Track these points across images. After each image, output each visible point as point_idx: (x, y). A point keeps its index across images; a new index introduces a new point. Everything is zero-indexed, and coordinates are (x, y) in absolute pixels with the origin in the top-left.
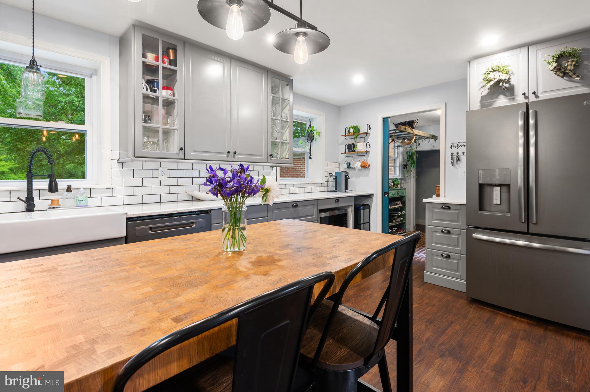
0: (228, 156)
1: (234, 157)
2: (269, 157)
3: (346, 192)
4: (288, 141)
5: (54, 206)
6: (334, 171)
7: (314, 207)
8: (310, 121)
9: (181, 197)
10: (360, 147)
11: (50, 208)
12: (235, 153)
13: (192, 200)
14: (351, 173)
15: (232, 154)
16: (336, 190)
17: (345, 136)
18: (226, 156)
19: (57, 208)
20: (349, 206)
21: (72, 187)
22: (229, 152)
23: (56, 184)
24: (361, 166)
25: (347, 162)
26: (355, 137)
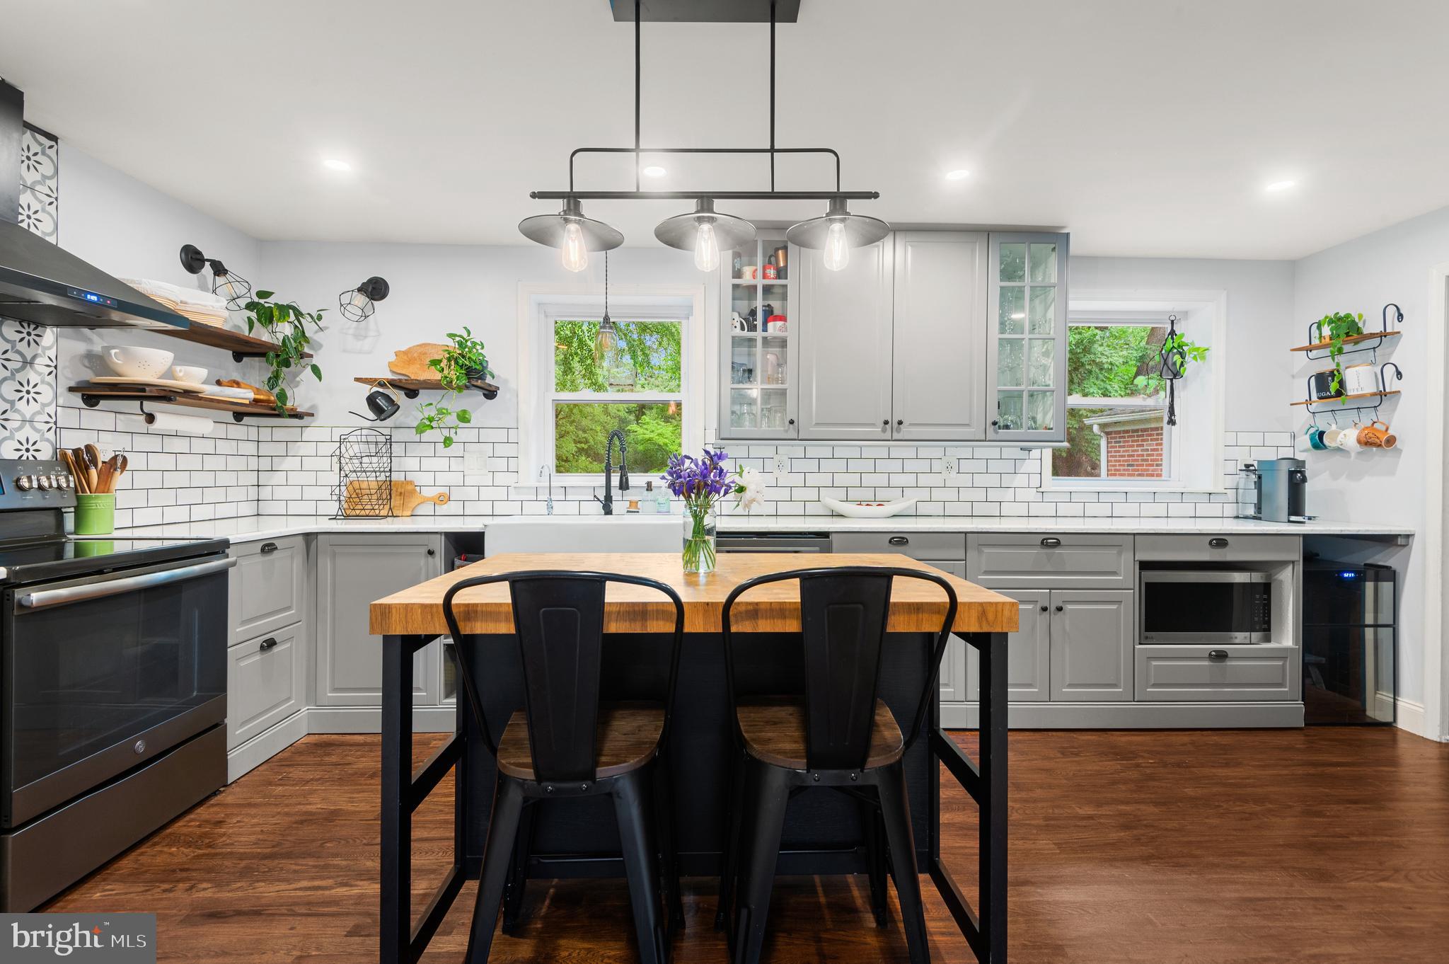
0: (884, 431)
1: (899, 431)
2: (990, 427)
3: (1289, 521)
4: (1052, 387)
5: (633, 509)
6: (1256, 456)
7: (1120, 553)
8: (1172, 322)
9: (811, 508)
10: (1359, 379)
11: (628, 512)
12: (900, 423)
13: (832, 515)
14: (1315, 465)
15: (895, 425)
16: (1259, 515)
17: (1309, 349)
18: (880, 429)
19: (635, 512)
20: (1283, 564)
21: (653, 484)
22: (886, 423)
23: (627, 479)
24: (1359, 442)
25: (1312, 431)
26: (1331, 352)
